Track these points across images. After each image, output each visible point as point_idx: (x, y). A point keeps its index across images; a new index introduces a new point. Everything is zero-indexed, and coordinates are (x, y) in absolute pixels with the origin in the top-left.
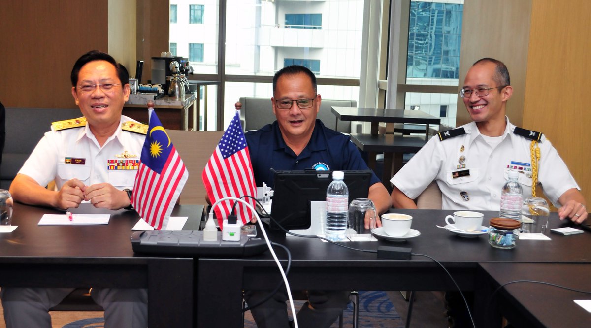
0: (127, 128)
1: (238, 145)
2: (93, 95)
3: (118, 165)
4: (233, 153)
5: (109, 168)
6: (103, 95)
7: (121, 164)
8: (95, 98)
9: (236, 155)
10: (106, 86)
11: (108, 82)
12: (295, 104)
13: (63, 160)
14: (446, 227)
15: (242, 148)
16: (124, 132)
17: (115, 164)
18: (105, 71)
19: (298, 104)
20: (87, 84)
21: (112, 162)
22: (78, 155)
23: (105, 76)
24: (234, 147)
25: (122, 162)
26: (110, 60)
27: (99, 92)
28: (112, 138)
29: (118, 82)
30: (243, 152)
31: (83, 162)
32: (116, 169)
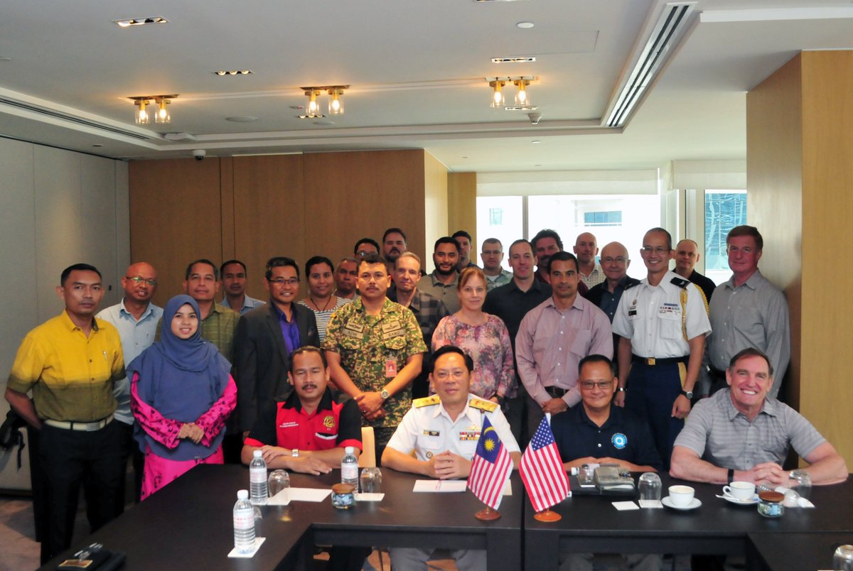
0: (473, 404)
1: (547, 441)
2: (447, 381)
3: (468, 436)
4: (541, 447)
5: (461, 439)
6: (454, 381)
7: (470, 436)
8: (448, 383)
9: (545, 449)
10: (457, 373)
11: (458, 370)
12: (596, 385)
13: (423, 432)
14: (724, 497)
15: (550, 443)
16: (471, 408)
17: (465, 436)
18: (455, 361)
19: (598, 386)
20: (442, 372)
21: (463, 434)
22: (434, 429)
23: (456, 365)
24: (542, 443)
25: (471, 433)
26: (460, 352)
27: (451, 379)
28: (462, 415)
29: (466, 370)
30: (551, 446)
31: (438, 434)
32: (467, 439)
